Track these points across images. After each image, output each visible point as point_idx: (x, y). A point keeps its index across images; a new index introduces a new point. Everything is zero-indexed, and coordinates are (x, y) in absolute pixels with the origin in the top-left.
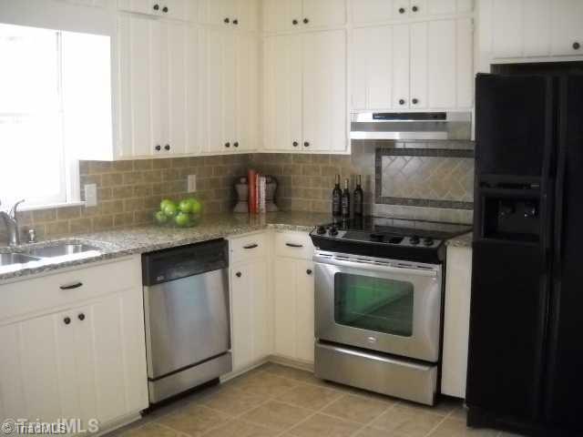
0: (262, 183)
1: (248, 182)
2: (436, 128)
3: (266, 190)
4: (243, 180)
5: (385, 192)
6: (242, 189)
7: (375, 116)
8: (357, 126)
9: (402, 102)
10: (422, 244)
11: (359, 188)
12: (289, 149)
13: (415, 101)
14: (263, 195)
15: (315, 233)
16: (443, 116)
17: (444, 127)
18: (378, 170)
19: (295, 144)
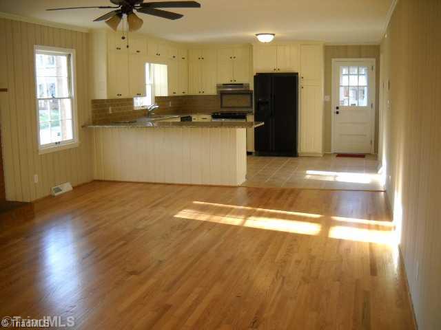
7: (224, 84)
9: (231, 81)
13: (235, 81)
15: (212, 114)
17: (242, 87)
19: (200, 92)
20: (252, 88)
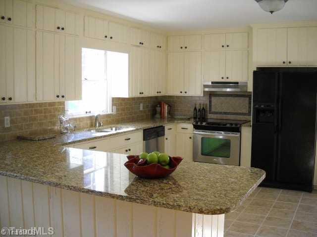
0: (166, 107)
1: (161, 107)
2: (235, 87)
3: (168, 110)
4: (158, 106)
5: (213, 110)
6: (158, 109)
7: (212, 83)
8: (205, 86)
9: (223, 78)
10: (234, 126)
11: (203, 108)
12: (178, 94)
13: (227, 78)
14: (166, 111)
15: (194, 123)
16: (237, 83)
17: (237, 87)
18: (210, 102)
19: (181, 92)
20: (250, 88)
